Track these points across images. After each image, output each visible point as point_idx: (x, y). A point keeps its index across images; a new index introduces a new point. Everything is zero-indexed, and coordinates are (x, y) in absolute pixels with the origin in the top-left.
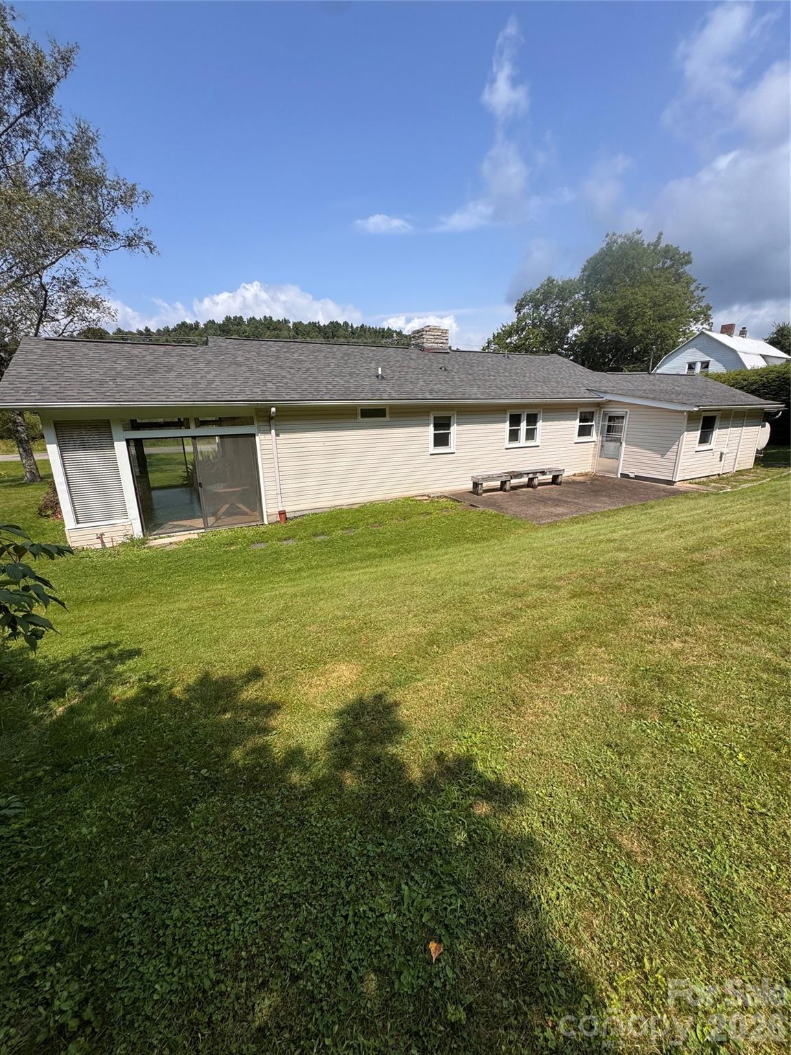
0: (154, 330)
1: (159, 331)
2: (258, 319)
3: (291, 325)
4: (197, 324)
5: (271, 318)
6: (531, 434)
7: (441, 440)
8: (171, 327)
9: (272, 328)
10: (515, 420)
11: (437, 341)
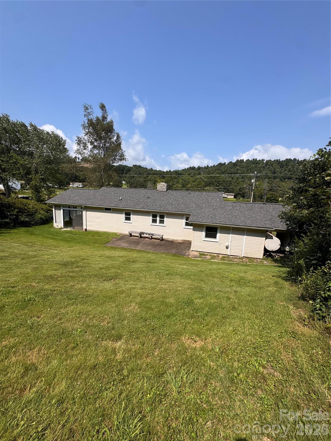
0: (210, 166)
1: (211, 166)
2: (250, 160)
3: (265, 162)
4: (225, 163)
5: (256, 159)
6: (162, 222)
7: (128, 219)
8: (216, 165)
9: (255, 163)
10: (155, 216)
11: (162, 188)
